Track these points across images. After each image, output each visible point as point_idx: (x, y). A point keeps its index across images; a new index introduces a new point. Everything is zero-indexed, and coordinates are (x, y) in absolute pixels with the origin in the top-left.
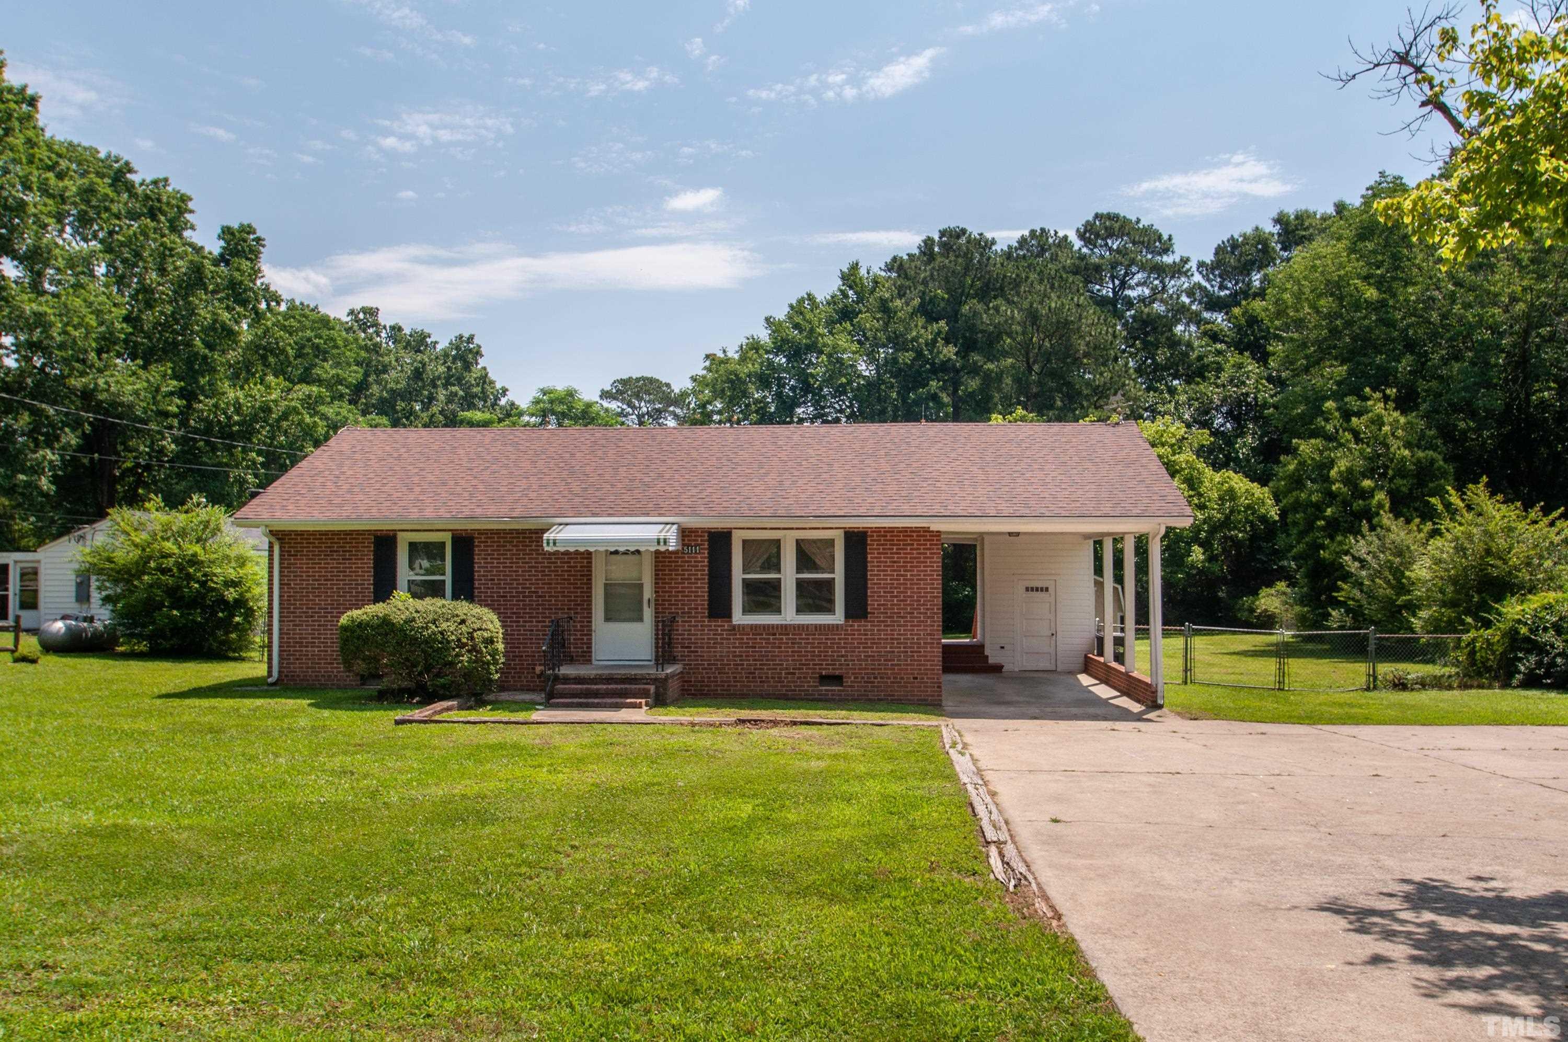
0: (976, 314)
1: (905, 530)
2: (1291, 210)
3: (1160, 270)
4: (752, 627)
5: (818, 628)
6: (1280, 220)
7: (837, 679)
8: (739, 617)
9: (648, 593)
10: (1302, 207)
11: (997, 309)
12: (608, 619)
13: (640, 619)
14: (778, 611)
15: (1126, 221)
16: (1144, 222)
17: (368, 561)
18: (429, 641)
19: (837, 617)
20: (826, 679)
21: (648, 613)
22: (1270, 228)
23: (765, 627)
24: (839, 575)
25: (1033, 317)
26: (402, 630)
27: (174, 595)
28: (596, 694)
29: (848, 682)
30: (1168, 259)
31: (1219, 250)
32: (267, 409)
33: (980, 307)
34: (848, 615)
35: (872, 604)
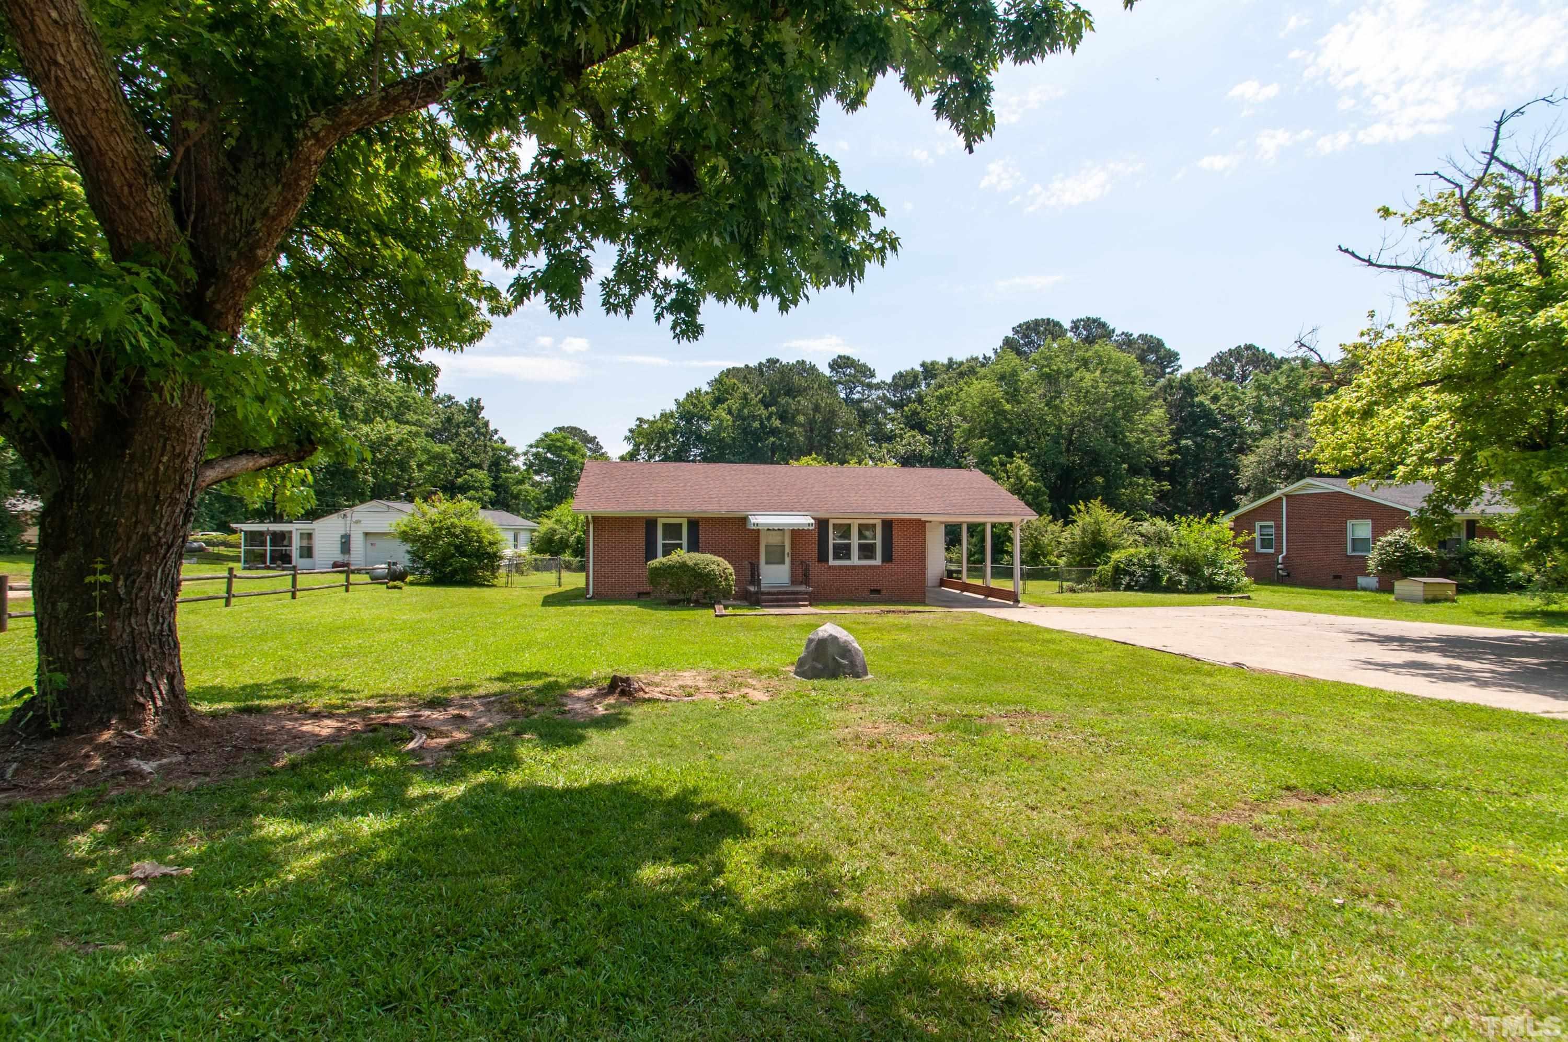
0: (788, 404)
1: (910, 520)
2: (928, 360)
3: (870, 386)
4: (840, 566)
5: (870, 567)
6: (923, 365)
7: (878, 591)
8: (832, 562)
9: (787, 550)
10: (933, 359)
11: (799, 402)
12: (767, 563)
13: (783, 562)
14: (849, 558)
15: (853, 361)
16: (862, 362)
17: (642, 534)
18: (708, 574)
19: (878, 561)
20: (874, 591)
21: (787, 560)
22: (919, 369)
23: (845, 566)
24: (878, 542)
25: (817, 408)
26: (693, 569)
27: (460, 550)
28: (781, 600)
29: (884, 592)
30: (875, 381)
31: (894, 378)
32: (389, 438)
33: (791, 401)
34: (883, 561)
35: (895, 555)
